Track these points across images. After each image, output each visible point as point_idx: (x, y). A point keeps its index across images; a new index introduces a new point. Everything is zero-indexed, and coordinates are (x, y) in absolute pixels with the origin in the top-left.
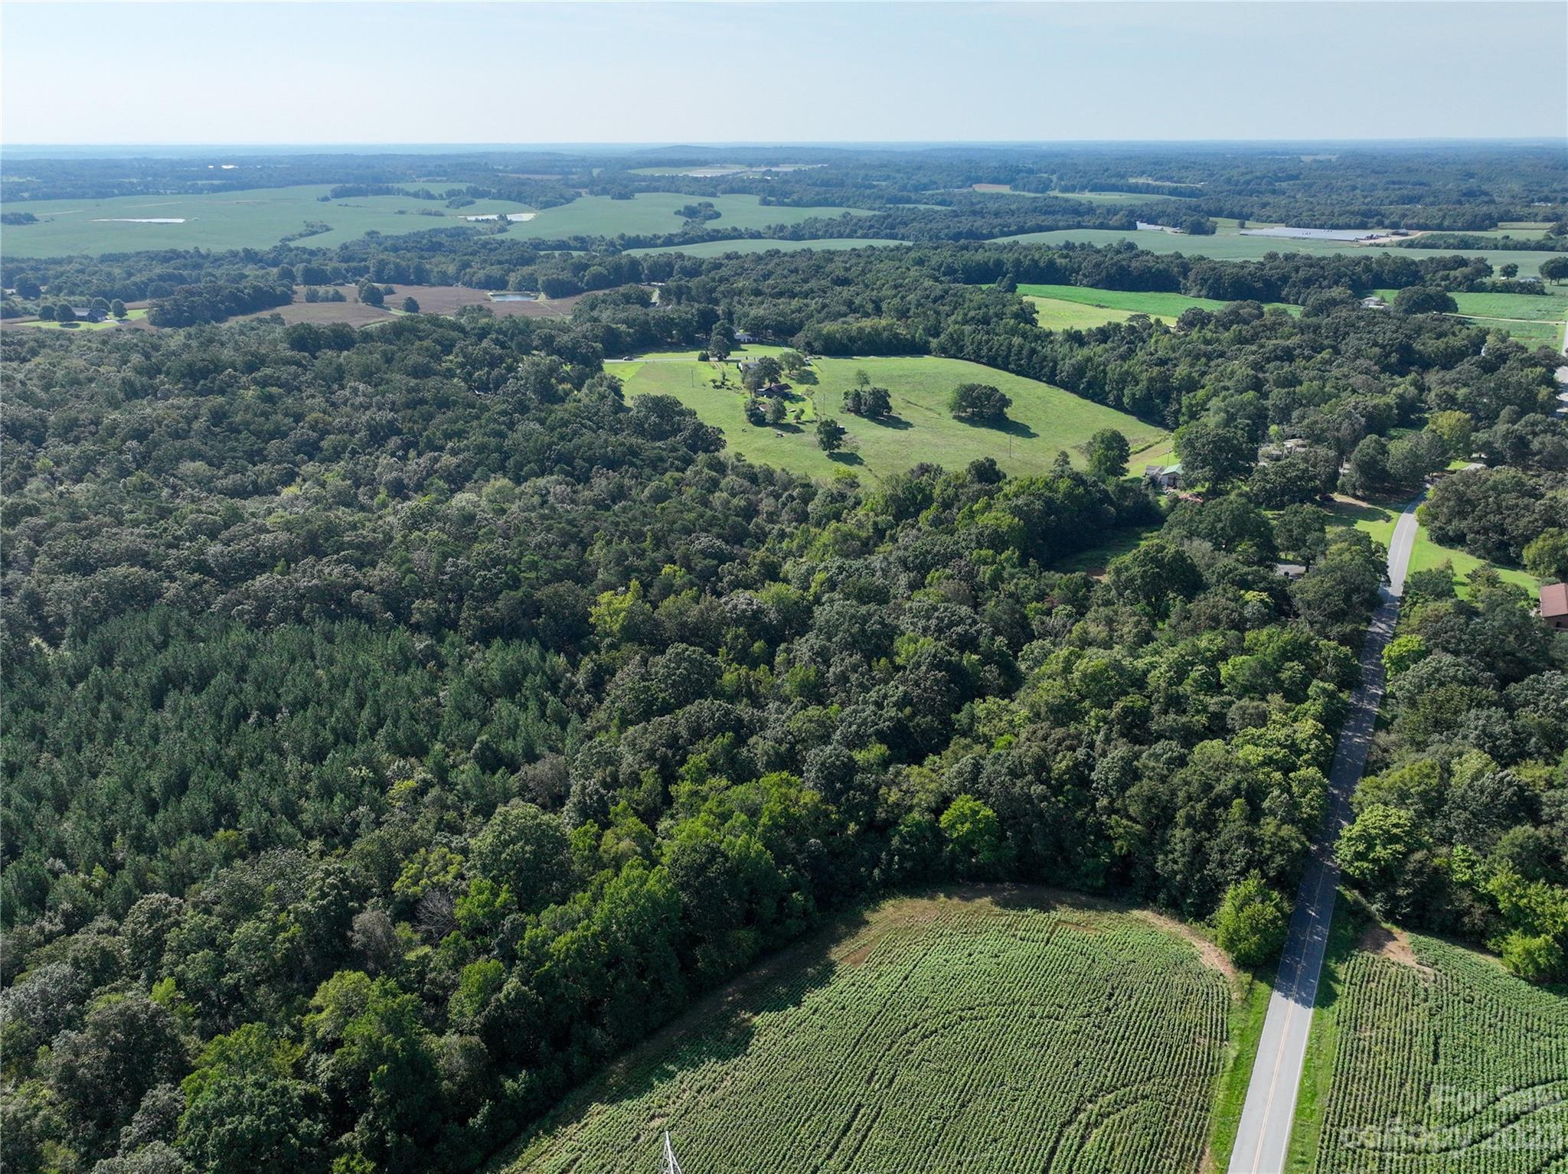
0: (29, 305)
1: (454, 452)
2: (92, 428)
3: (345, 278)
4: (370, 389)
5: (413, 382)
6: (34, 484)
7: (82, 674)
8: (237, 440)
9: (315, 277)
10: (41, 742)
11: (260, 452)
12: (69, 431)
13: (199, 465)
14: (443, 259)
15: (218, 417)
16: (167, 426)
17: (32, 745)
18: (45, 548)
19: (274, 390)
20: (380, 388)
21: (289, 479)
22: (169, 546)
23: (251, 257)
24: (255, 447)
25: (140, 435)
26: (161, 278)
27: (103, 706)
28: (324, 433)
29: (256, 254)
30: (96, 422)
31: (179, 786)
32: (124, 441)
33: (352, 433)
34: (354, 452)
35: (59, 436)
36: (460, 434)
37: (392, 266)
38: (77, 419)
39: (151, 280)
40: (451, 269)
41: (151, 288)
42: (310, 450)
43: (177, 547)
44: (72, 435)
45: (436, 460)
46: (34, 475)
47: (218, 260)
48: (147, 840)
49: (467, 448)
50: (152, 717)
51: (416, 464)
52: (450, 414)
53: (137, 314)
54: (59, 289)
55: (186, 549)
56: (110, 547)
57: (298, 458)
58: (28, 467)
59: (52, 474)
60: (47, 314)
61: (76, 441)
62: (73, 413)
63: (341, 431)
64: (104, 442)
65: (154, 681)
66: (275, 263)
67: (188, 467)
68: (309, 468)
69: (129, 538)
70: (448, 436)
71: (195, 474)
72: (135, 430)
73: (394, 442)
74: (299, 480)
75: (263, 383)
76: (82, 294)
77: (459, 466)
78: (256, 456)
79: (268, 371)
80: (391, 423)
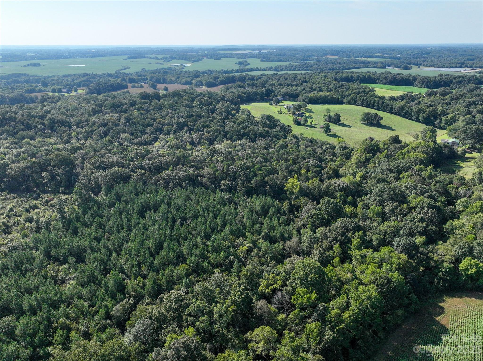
0: (45, 88)
1: (208, 132)
2: (86, 123)
3: (141, 81)
4: (173, 112)
5: (188, 110)
6: (74, 141)
7: (112, 205)
8: (136, 127)
9: (132, 81)
10: (104, 229)
11: (144, 131)
12: (79, 124)
13: (127, 135)
14: (170, 76)
15: (128, 120)
16: (112, 122)
17: (101, 230)
18: (87, 161)
19: (143, 112)
20: (177, 111)
21: (156, 140)
22: (130, 161)
23: (109, 75)
24: (143, 129)
25: (104, 125)
26: (84, 81)
27: (123, 216)
28: (163, 125)
29: (111, 74)
30: (87, 121)
31: (160, 247)
32: (99, 128)
33: (173, 125)
34: (174, 132)
35: (76, 125)
36: (208, 126)
37: (155, 78)
38: (81, 120)
39: (81, 82)
40: (174, 79)
41: (82, 84)
42: (161, 131)
43: (133, 161)
44: (80, 125)
45: (203, 134)
46: (72, 138)
47: (100, 76)
48: (155, 267)
49: (212, 131)
50: (142, 221)
51: (195, 136)
52: (202, 120)
53: (81, 91)
54: (54, 84)
55: (137, 162)
56: (110, 160)
57: (157, 133)
58: (70, 135)
59: (77, 137)
60: (54, 91)
61: (82, 127)
62: (79, 118)
63: (168, 125)
64: (91, 127)
65: (139, 207)
66: (117, 77)
67: (123, 136)
68: (162, 136)
69: (116, 158)
70: (204, 127)
71: (126, 137)
72: (101, 123)
73: (186, 128)
74: (159, 140)
75: (138, 109)
76: (61, 86)
77: (210, 137)
78: (143, 132)
79: (139, 106)
80: (184, 122)
